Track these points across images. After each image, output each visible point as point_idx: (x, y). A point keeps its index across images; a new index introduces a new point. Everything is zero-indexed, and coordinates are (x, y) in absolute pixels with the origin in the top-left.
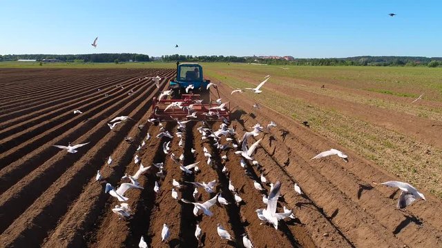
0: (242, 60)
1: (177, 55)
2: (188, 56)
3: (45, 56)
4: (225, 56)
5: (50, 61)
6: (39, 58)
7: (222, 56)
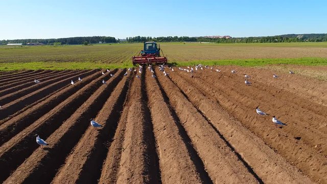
0: (193, 40)
1: (139, 37)
2: (148, 37)
3: (29, 40)
4: (179, 37)
5: (33, 44)
6: (25, 42)
7: (177, 37)
